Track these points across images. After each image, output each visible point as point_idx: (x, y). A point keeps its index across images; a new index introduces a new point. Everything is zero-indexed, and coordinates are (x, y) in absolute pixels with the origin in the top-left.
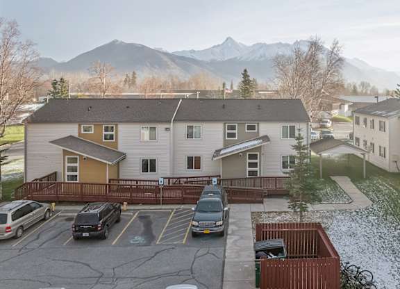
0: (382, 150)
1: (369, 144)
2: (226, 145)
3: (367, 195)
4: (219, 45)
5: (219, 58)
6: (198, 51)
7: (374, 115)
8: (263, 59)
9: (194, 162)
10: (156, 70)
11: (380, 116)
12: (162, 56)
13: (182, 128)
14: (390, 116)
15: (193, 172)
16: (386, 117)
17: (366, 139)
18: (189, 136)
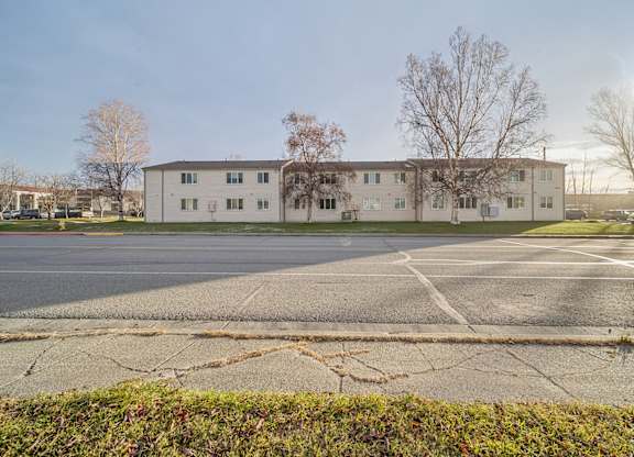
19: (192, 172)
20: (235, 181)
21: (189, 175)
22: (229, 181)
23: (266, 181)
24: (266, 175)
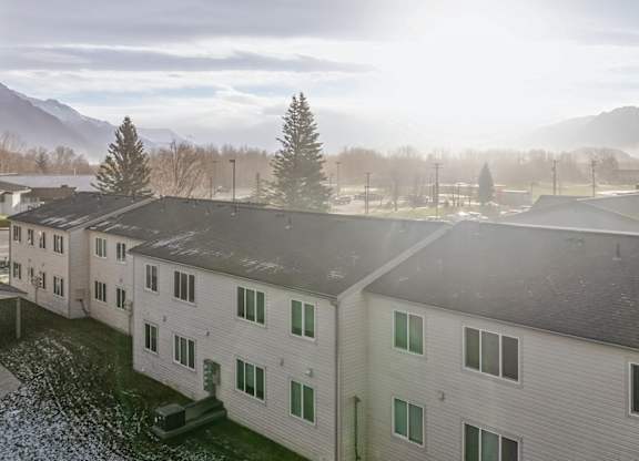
0: (59, 283)
1: (36, 273)
3: (14, 371)
7: (45, 225)
11: (55, 226)
14: (71, 227)
16: (65, 229)
17: (32, 265)
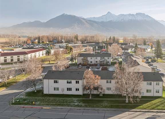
2: (101, 60)
4: (105, 15)
5: (105, 20)
6: (96, 18)
8: (123, 21)
9: (97, 62)
10: (80, 26)
12: (82, 20)
13: (95, 58)
15: (97, 63)
18: (96, 59)
19: (57, 80)
20: (69, 83)
21: (56, 81)
22: (67, 83)
23: (78, 83)
24: (78, 81)
